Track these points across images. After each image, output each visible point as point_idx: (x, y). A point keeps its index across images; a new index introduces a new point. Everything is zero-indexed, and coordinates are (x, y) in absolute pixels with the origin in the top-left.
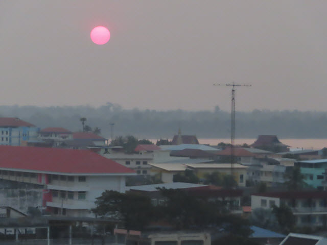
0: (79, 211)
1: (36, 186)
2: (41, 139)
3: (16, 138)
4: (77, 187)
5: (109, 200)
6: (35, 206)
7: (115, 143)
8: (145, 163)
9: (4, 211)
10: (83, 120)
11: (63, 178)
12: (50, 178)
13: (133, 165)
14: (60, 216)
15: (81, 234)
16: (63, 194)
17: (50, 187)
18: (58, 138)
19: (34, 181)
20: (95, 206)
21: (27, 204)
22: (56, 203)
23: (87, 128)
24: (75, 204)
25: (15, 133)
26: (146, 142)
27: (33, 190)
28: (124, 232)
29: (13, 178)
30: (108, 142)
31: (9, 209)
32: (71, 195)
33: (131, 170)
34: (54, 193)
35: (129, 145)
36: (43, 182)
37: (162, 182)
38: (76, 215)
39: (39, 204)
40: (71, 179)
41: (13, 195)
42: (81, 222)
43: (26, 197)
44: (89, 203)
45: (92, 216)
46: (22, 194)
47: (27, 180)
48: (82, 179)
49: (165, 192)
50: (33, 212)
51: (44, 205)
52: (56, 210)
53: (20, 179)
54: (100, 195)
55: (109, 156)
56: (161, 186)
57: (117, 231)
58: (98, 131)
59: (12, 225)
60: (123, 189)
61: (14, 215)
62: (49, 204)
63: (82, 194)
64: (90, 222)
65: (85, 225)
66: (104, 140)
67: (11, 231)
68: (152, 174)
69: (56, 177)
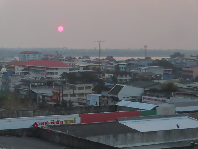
1: (43, 71)
2: (45, 57)
3: (37, 57)
4: (55, 71)
5: (64, 75)
6: (43, 77)
7: (66, 58)
8: (75, 64)
9: (34, 78)
10: (57, 52)
11: (51, 69)
12: (47, 69)
13: (71, 65)
14: (50, 80)
15: (56, 85)
16: (51, 73)
17: (47, 71)
18: (49, 57)
20: (60, 77)
21: (41, 76)
22: (49, 76)
23: (58, 54)
24: (55, 76)
25: (37, 56)
26: (75, 58)
27: (42, 72)
28: (69, 84)
29: (37, 69)
30: (64, 58)
31: (35, 78)
32: (53, 73)
33: (71, 66)
34: (48, 73)
35: (70, 59)
36: (45, 70)
37: (79, 70)
38: (55, 79)
39: (44, 76)
40: (53, 69)
41: (37, 74)
42: (56, 81)
43: (40, 74)
44: (59, 76)
45: (59, 79)
46: (39, 73)
47: (41, 69)
48: (57, 69)
49: (80, 72)
50: (42, 78)
51: (46, 77)
52: (49, 78)
53: (39, 69)
54: (62, 74)
55: (64, 62)
56: (79, 71)
57: (66, 84)
58: (61, 55)
59: (37, 82)
60: (68, 72)
61: (37, 79)
62: (47, 76)
63: (57, 73)
64: (59, 81)
65: (57, 82)
66: (63, 58)
67: (36, 84)
68: (77, 67)
69: (49, 68)
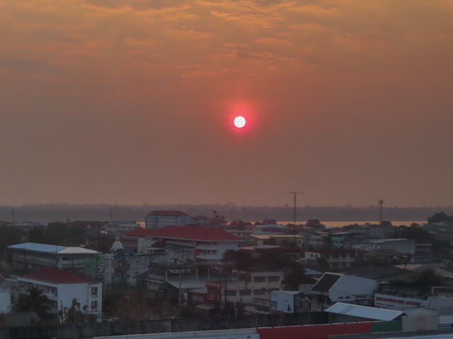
0: (213, 260)
1: (190, 247)
2: (193, 222)
3: (179, 222)
4: (211, 248)
5: (230, 255)
6: (190, 258)
7: (232, 224)
8: (248, 235)
9: (174, 261)
10: (215, 212)
11: (205, 243)
12: (198, 243)
13: (242, 236)
14: (203, 263)
15: (214, 273)
16: (205, 252)
17: (198, 248)
18: (201, 222)
19: (189, 245)
20: (222, 258)
21: (185, 257)
22: (201, 256)
23: (217, 216)
24: (211, 257)
25: (179, 219)
26: (248, 224)
27: (189, 249)
28: (237, 271)
29: (178, 243)
30: (229, 224)
31: (176, 260)
32: (209, 252)
33: (240, 239)
34: (200, 251)
35: (240, 225)
36: (194, 245)
37: (257, 245)
38: (211, 263)
39: (192, 257)
40: (209, 243)
41: (178, 252)
42: (214, 266)
43: (185, 253)
44: (219, 256)
45: (220, 263)
46: (183, 251)
47: (185, 244)
48: (215, 243)
49: (259, 250)
50: (189, 261)
51: (195, 257)
52: (200, 260)
53: (181, 244)
54: (224, 252)
55: (229, 231)
56: (257, 247)
57: (233, 271)
58: (223, 217)
59: (179, 268)
60: (236, 248)
61: (178, 263)
62: (197, 257)
63: (215, 252)
64: (219, 266)
65: (216, 268)
66: (226, 222)
67: (177, 271)
68: (252, 240)
69: (200, 242)
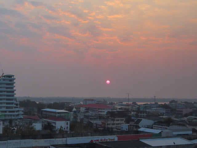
0: (103, 114)
1: (97, 110)
2: (97, 103)
3: (93, 102)
4: (103, 110)
5: (108, 112)
8: (114, 106)
9: (91, 114)
10: (104, 99)
11: (101, 109)
12: (99, 109)
13: (112, 107)
14: (100, 115)
15: (104, 118)
16: (101, 112)
17: (99, 110)
18: (100, 102)
19: (96, 109)
20: (106, 114)
22: (100, 113)
23: (105, 101)
24: (103, 113)
25: (93, 101)
26: (114, 103)
28: (111, 118)
30: (108, 103)
32: (102, 112)
34: (99, 111)
35: (112, 104)
40: (102, 109)
41: (93, 112)
43: (95, 112)
44: (105, 113)
45: (105, 115)
48: (104, 109)
49: (117, 111)
50: (96, 114)
51: (98, 113)
52: (100, 114)
55: (109, 105)
57: (109, 118)
60: (111, 111)
61: (93, 115)
63: (104, 112)
64: (105, 116)
67: (92, 118)
68: (115, 108)
